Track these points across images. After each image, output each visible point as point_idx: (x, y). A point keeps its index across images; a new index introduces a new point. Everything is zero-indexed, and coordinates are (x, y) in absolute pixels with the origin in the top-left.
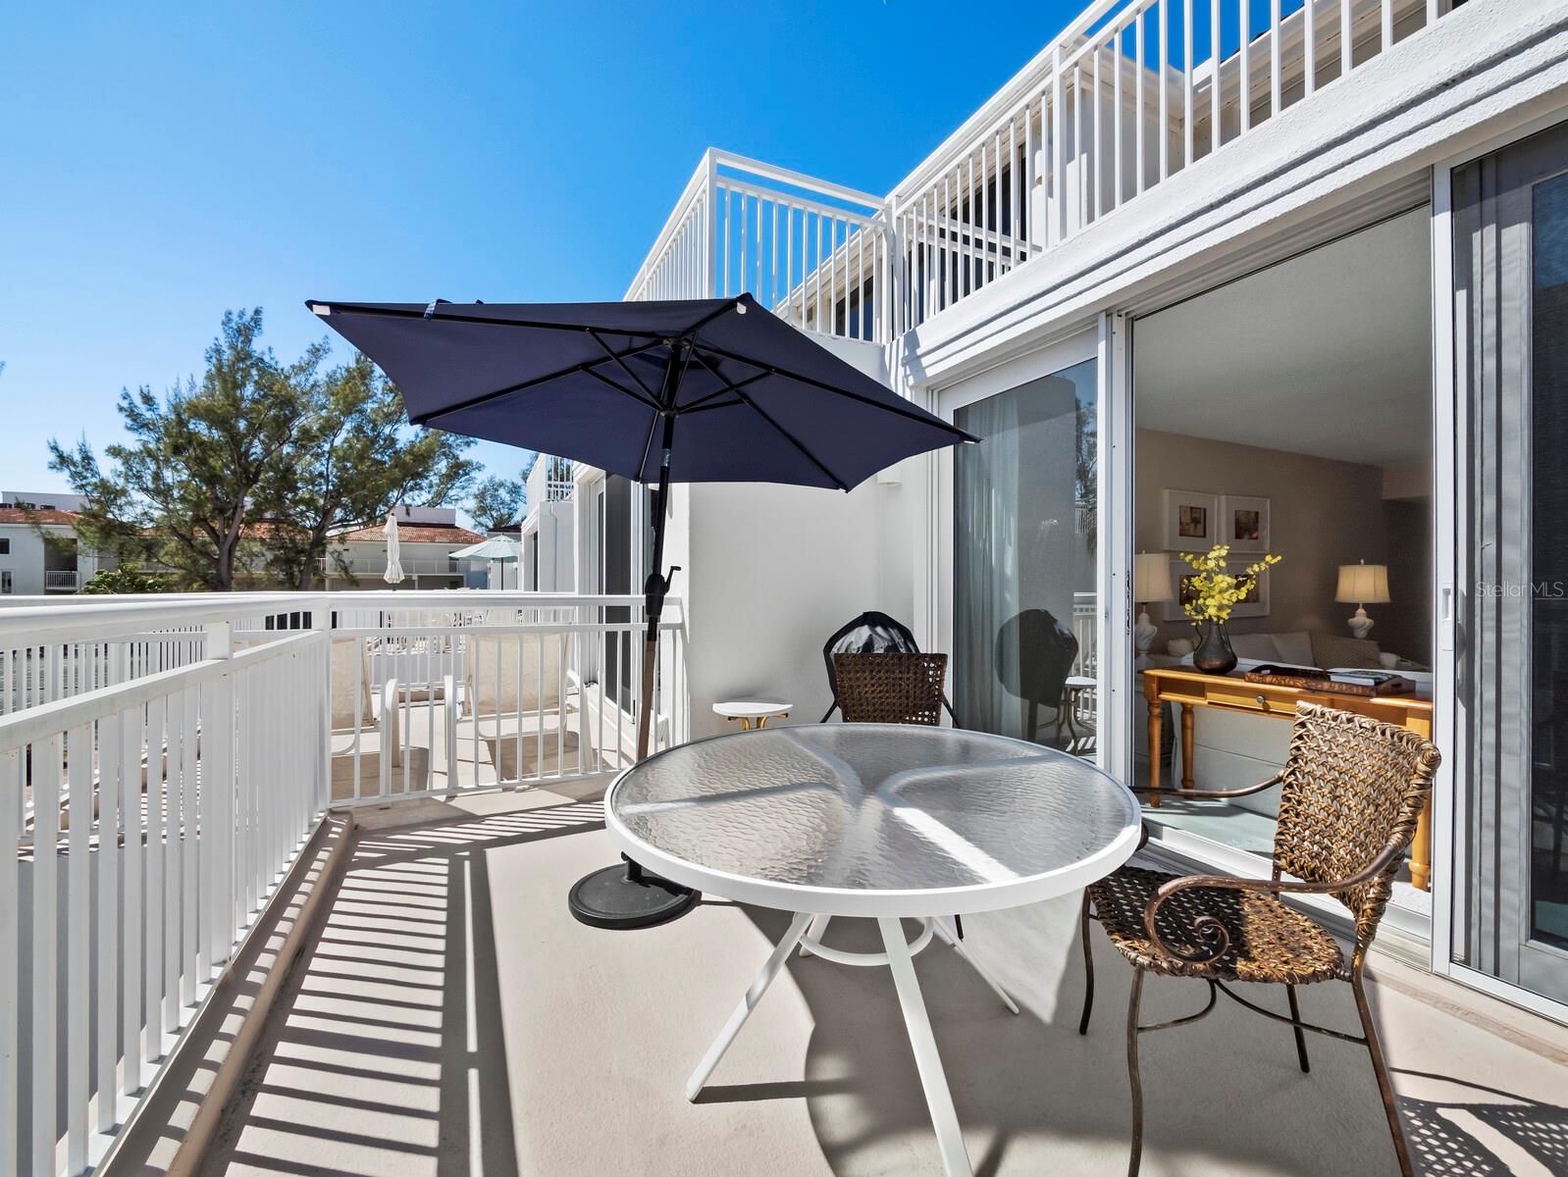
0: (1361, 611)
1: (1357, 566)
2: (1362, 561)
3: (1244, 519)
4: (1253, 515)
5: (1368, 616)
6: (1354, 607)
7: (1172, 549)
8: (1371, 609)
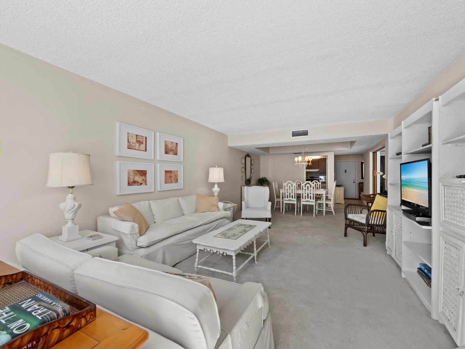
0: (216, 185)
1: (214, 168)
2: (216, 166)
3: (170, 146)
4: (175, 144)
5: (218, 187)
6: (214, 184)
7: (120, 155)
8: (219, 184)
